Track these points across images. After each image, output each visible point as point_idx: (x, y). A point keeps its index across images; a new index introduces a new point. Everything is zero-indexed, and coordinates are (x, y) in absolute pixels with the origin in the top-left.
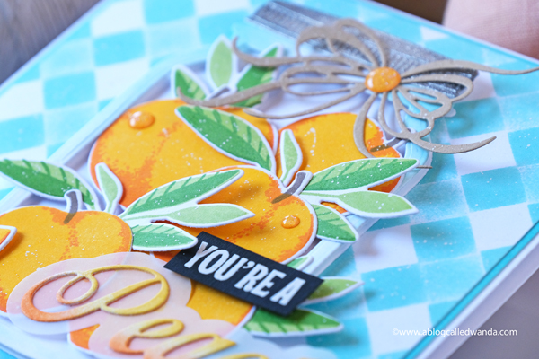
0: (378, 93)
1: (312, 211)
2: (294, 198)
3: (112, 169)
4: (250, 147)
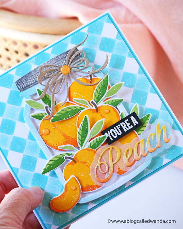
1: (106, 105)
2: (99, 107)
3: (62, 145)
4: (74, 110)
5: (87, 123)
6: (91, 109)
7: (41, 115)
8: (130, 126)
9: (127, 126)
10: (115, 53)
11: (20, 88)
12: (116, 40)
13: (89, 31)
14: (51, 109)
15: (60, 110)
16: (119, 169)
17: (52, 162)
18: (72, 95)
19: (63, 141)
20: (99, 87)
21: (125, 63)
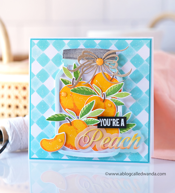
0: (101, 66)
1: (112, 101)
2: (106, 99)
3: (69, 109)
4: (90, 92)
5: (92, 106)
6: (100, 98)
7: (67, 82)
8: (118, 124)
9: (116, 123)
10: (138, 70)
11: (64, 56)
12: (145, 61)
13: (131, 44)
14: (76, 81)
15: (81, 87)
16: (95, 146)
17: (56, 116)
18: (94, 81)
19: (71, 107)
20: (114, 87)
21: (141, 81)
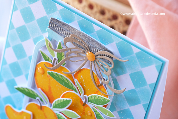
4: (70, 86)
10: (137, 91)
12: (148, 86)
15: (60, 74)
17: (26, 90)
18: (79, 75)
19: (46, 89)
21: (136, 105)
